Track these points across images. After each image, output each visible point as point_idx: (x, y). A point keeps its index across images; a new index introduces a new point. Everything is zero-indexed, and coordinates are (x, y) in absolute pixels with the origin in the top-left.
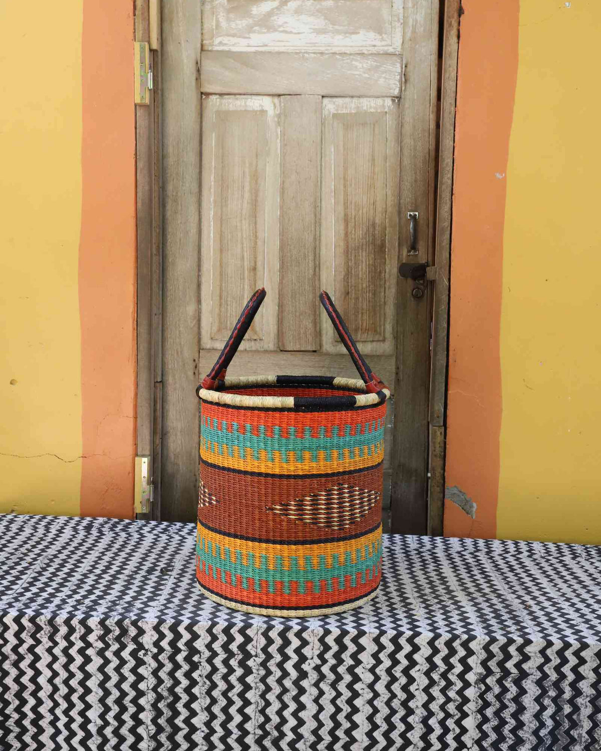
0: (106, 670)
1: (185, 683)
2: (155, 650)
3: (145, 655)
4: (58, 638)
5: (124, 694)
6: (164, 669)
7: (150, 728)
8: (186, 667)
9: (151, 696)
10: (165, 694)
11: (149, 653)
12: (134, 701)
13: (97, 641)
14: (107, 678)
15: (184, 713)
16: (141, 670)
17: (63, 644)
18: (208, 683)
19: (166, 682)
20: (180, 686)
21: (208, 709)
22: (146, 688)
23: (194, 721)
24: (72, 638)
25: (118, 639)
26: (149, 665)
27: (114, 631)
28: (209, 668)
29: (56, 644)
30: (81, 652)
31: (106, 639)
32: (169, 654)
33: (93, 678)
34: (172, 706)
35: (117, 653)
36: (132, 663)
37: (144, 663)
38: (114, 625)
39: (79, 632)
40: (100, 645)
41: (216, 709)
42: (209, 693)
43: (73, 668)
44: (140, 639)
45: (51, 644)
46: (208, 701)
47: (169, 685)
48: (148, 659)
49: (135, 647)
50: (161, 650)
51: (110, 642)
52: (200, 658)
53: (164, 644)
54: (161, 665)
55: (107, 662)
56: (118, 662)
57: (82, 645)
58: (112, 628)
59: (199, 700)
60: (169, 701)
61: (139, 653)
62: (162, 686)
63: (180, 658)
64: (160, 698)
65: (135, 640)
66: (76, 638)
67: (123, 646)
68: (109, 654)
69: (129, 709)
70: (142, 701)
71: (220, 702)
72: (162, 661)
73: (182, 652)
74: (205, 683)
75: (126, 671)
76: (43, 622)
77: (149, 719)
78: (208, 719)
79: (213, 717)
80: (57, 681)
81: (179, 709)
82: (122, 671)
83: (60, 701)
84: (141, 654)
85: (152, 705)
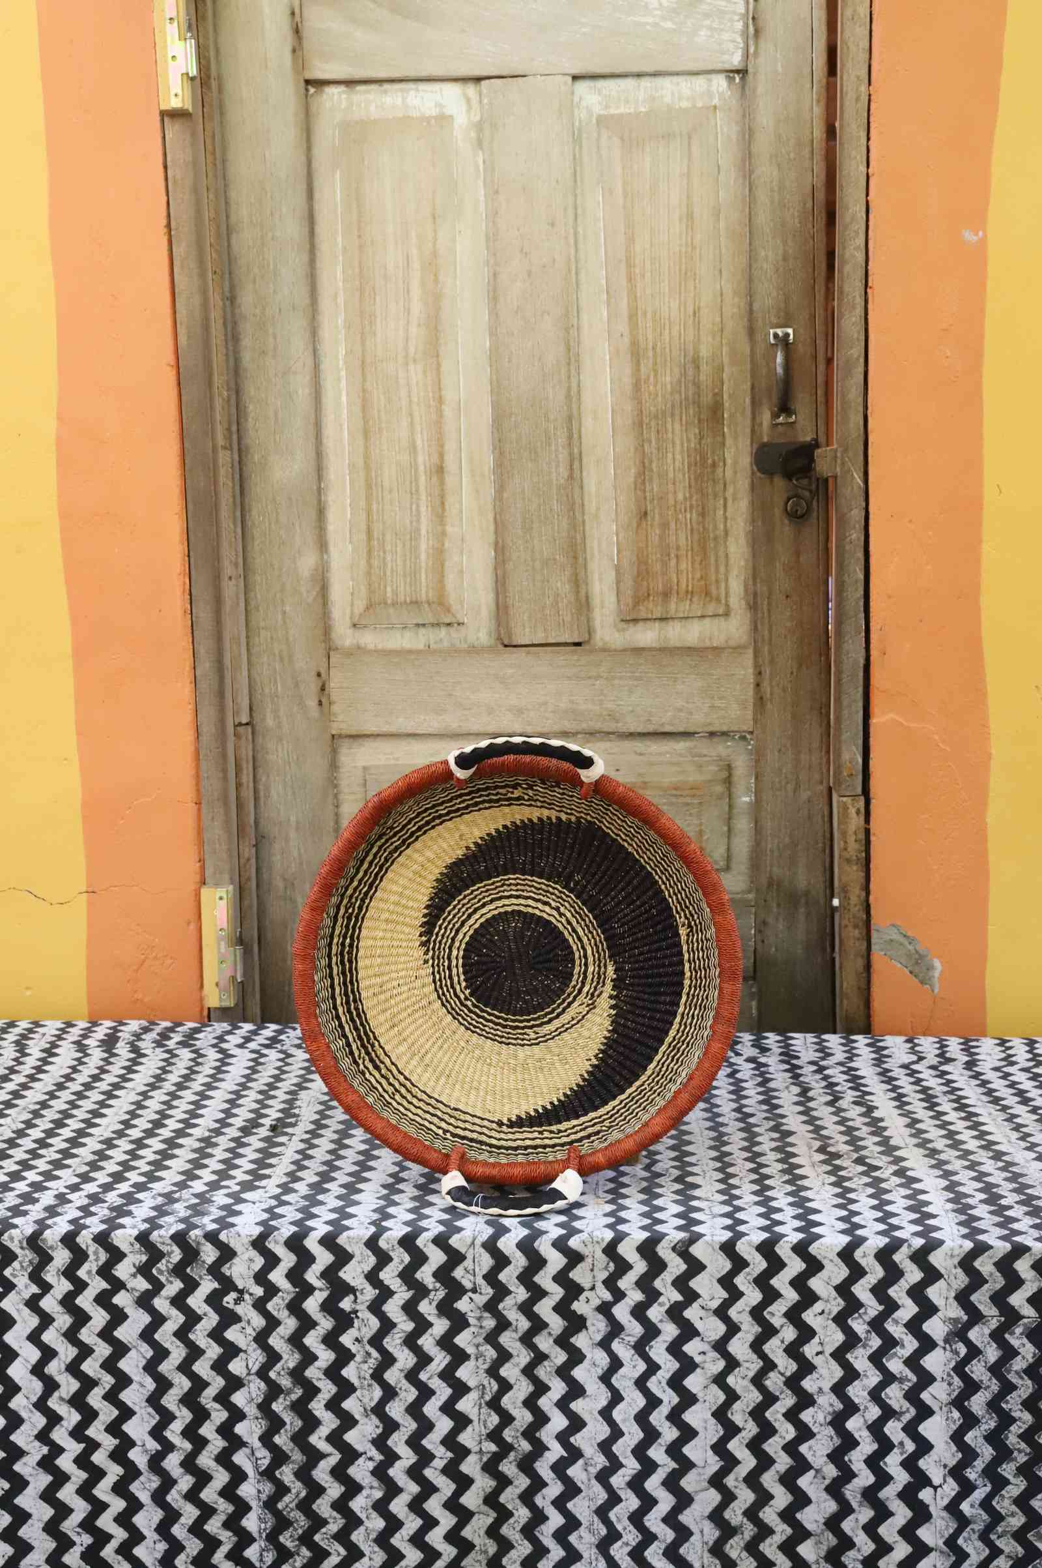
0: (156, 1336)
1: (325, 1357)
2: (259, 1291)
3: (238, 1301)
4: (50, 1275)
5: (199, 1384)
6: (281, 1330)
7: (258, 1454)
8: (326, 1324)
9: (256, 1388)
10: (285, 1382)
11: (247, 1297)
12: (223, 1398)
13: (134, 1276)
14: (161, 1353)
15: (329, 1422)
16: (232, 1334)
17: (62, 1286)
18: (375, 1354)
19: (285, 1356)
20: (317, 1364)
21: (379, 1410)
22: (245, 1372)
23: (351, 1437)
24: (82, 1273)
25: (179, 1271)
26: (249, 1322)
27: (170, 1254)
28: (375, 1323)
29: (46, 1288)
30: (103, 1300)
31: (154, 1271)
32: (288, 1298)
33: (133, 1353)
34: (301, 1408)
35: (179, 1301)
36: (211, 1319)
37: (236, 1319)
38: (169, 1241)
39: (97, 1260)
40: (142, 1284)
41: (395, 1409)
42: (378, 1376)
43: (87, 1335)
44: (225, 1270)
45: (35, 1289)
46: (378, 1393)
47: (291, 1365)
48: (245, 1310)
49: (216, 1285)
50: (272, 1290)
51: (163, 1279)
52: (355, 1301)
53: (277, 1276)
54: (273, 1323)
55: (158, 1320)
56: (181, 1319)
57: (104, 1285)
58: (164, 1249)
59: (358, 1393)
60: (294, 1397)
61: (226, 1299)
62: (278, 1366)
63: (312, 1305)
64: (274, 1391)
65: (215, 1270)
66: (89, 1272)
67: (191, 1285)
68: (161, 1303)
69: (214, 1415)
70: (238, 1398)
71: (403, 1395)
72: (275, 1313)
73: (317, 1293)
74: (368, 1354)
75: (200, 1335)
76: (16, 1242)
77: (256, 1436)
78: (379, 1431)
79: (391, 1426)
80: (54, 1368)
81: (317, 1413)
82: (192, 1336)
83: (62, 1409)
84: (229, 1299)
85: (259, 1407)
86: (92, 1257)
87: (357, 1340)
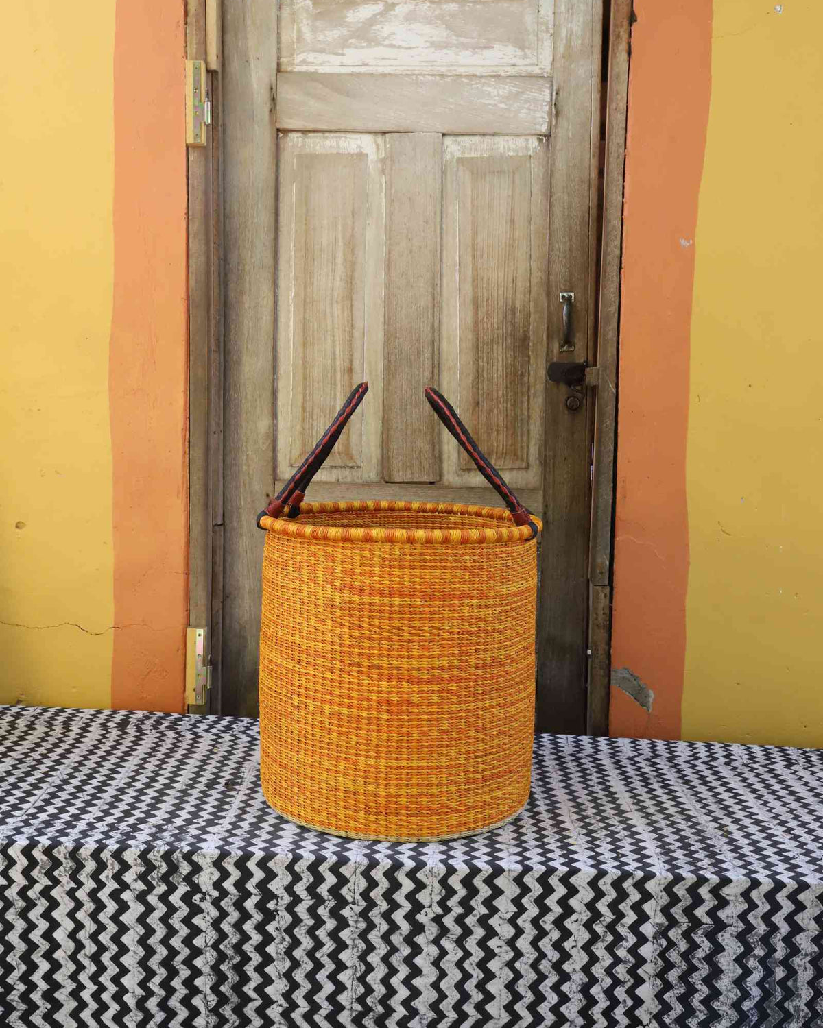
0: (148, 920)
1: (256, 938)
2: (216, 894)
3: (202, 900)
4: (83, 877)
5: (173, 953)
6: (228, 919)
7: (209, 998)
8: (258, 917)
9: (211, 955)
10: (230, 952)
11: (208, 897)
12: (188, 962)
13: (136, 880)
14: (150, 931)
15: (256, 979)
16: (197, 921)
17: (90, 885)
18: (288, 938)
19: (231, 936)
20: (250, 942)
21: (288, 975)
22: (204, 945)
23: (269, 990)
24: (102, 877)
25: (165, 878)
26: (208, 913)
27: (160, 867)
28: (289, 919)
29: (80, 884)
30: (115, 895)
31: (149, 878)
32: (234, 899)
33: (131, 932)
34: (238, 969)
35: (164, 898)
36: (184, 911)
37: (200, 911)
38: (160, 859)
39: (112, 869)
40: (140, 886)
41: (299, 976)
42: (289, 953)
43: (104, 917)
44: (195, 879)
45: (73, 885)
46: (288, 964)
47: (234, 941)
48: (206, 905)
49: (188, 888)
50: (224, 893)
51: (154, 883)
52: (277, 904)
53: (228, 885)
54: (224, 914)
55: (150, 909)
56: (165, 909)
57: (116, 886)
58: (156, 864)
59: (275, 963)
60: (235, 962)
61: (194, 898)
62: (226, 942)
63: (249, 904)
64: (222, 957)
65: (188, 879)
66: (107, 877)
67: (172, 889)
68: (152, 899)
69: (181, 973)
70: (198, 962)
71: (304, 966)
72: (226, 908)
73: (253, 896)
74: (284, 938)
75: (175, 921)
76: (62, 855)
77: (208, 987)
78: (287, 988)
79: (294, 986)
80: (82, 936)
81: (249, 973)
82: (170, 921)
84: (196, 898)
85: (212, 967)
86: (110, 867)
87: (277, 929)
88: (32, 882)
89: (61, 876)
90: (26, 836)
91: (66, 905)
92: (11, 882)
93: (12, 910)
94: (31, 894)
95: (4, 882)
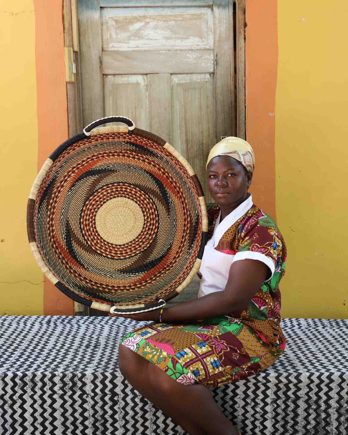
0: (65, 406)
1: (110, 412)
2: (93, 394)
3: (87, 397)
4: (37, 389)
5: (76, 419)
6: (98, 405)
8: (110, 403)
9: (92, 420)
10: (99, 418)
11: (89, 396)
12: (82, 423)
13: (59, 390)
14: (66, 411)
15: (111, 429)
16: (85, 406)
17: (40, 392)
18: (123, 412)
19: (99, 412)
20: (108, 414)
21: (124, 426)
22: (88, 415)
23: (116, 433)
24: (45, 389)
25: (71, 389)
26: (90, 403)
27: (69, 384)
28: (123, 403)
29: (35, 393)
30: (50, 396)
31: (65, 389)
32: (100, 396)
33: (58, 411)
34: (103, 425)
35: (71, 397)
36: (80, 402)
37: (87, 402)
38: (69, 381)
39: (49, 385)
40: (61, 392)
41: (129, 426)
42: (124, 418)
43: (46, 406)
44: (84, 388)
45: (32, 393)
46: (124, 422)
47: (101, 414)
48: (89, 399)
49: (81, 393)
50: (96, 394)
51: (67, 391)
52: (118, 398)
53: (98, 390)
54: (96, 403)
55: (65, 402)
56: (72, 401)
57: (51, 392)
58: (67, 383)
59: (119, 422)
60: (102, 422)
61: (84, 396)
62: (98, 414)
63: (107, 398)
64: (96, 420)
65: (81, 389)
66: (47, 389)
67: (74, 393)
68: (66, 397)
69: (80, 428)
70: (87, 423)
71: (131, 422)
72: (97, 400)
73: (108, 395)
74: (122, 412)
75: (76, 406)
76: (28, 380)
77: (91, 433)
78: (124, 431)
79: (127, 430)
80: (37, 415)
81: (108, 427)
82: (74, 406)
83: (38, 426)
85: (92, 424)
86: (48, 385)
87: (119, 408)
88: (15, 392)
89: (27, 389)
90: (11, 372)
91: (30, 401)
92: (6, 392)
93: (7, 405)
94: (15, 398)
95: (4, 393)
